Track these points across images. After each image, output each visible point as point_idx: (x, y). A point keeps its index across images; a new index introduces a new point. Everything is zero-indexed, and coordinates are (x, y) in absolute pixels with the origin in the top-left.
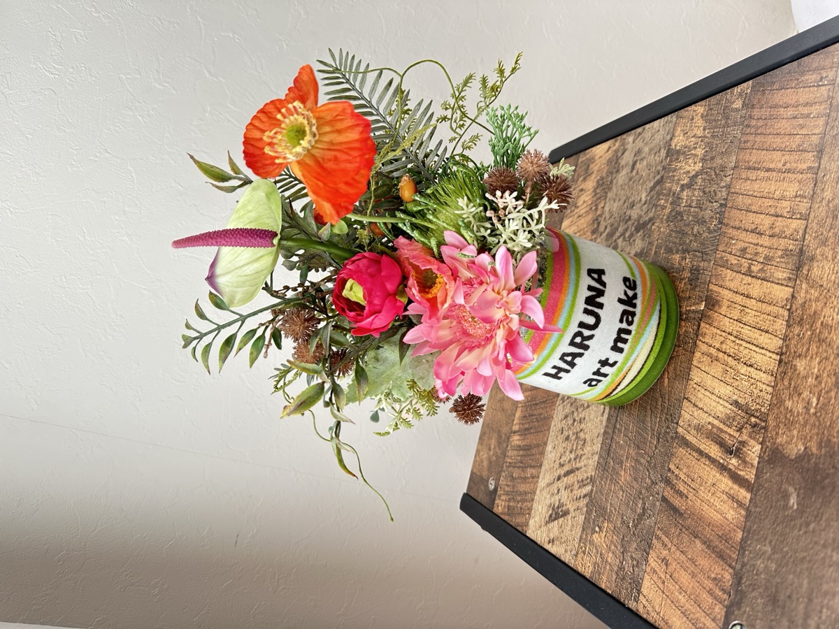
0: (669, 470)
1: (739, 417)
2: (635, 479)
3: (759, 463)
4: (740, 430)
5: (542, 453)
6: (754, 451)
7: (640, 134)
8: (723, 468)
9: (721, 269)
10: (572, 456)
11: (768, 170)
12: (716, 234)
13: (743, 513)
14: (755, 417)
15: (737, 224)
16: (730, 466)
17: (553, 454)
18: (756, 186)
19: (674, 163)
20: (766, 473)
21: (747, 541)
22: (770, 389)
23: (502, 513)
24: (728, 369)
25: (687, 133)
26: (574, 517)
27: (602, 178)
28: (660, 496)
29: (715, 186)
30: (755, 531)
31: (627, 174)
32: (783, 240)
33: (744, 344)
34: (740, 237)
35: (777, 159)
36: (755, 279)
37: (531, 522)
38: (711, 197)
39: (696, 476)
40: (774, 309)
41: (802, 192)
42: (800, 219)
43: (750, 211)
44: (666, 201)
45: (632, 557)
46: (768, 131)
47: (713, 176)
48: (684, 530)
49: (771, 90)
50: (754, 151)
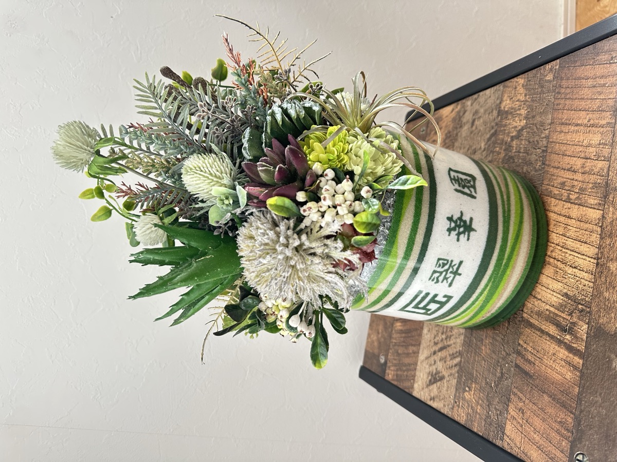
0: (519, 344)
1: (569, 305)
2: (494, 352)
3: (587, 337)
4: (571, 314)
5: (420, 335)
6: (583, 329)
7: (476, 99)
8: (560, 342)
9: (547, 197)
10: (444, 336)
11: (577, 125)
12: (541, 172)
13: (578, 374)
14: (582, 305)
15: (556, 164)
16: (566, 341)
17: (429, 336)
18: (569, 137)
19: (504, 120)
20: (593, 345)
21: (582, 394)
22: (591, 284)
23: (393, 380)
24: (558, 270)
25: (512, 98)
26: (449, 381)
27: (449, 132)
28: (514, 364)
29: (537, 137)
30: (588, 386)
31: (469, 129)
32: (593, 176)
33: (569, 252)
34: (559, 174)
35: (583, 118)
36: (573, 205)
37: (416, 386)
38: (535, 145)
39: (540, 349)
40: (590, 226)
41: (604, 141)
42: (604, 160)
43: (566, 155)
44: (501, 148)
45: (495, 408)
46: (575, 97)
47: (535, 130)
48: (534, 388)
49: (574, 67)
50: (565, 111)
